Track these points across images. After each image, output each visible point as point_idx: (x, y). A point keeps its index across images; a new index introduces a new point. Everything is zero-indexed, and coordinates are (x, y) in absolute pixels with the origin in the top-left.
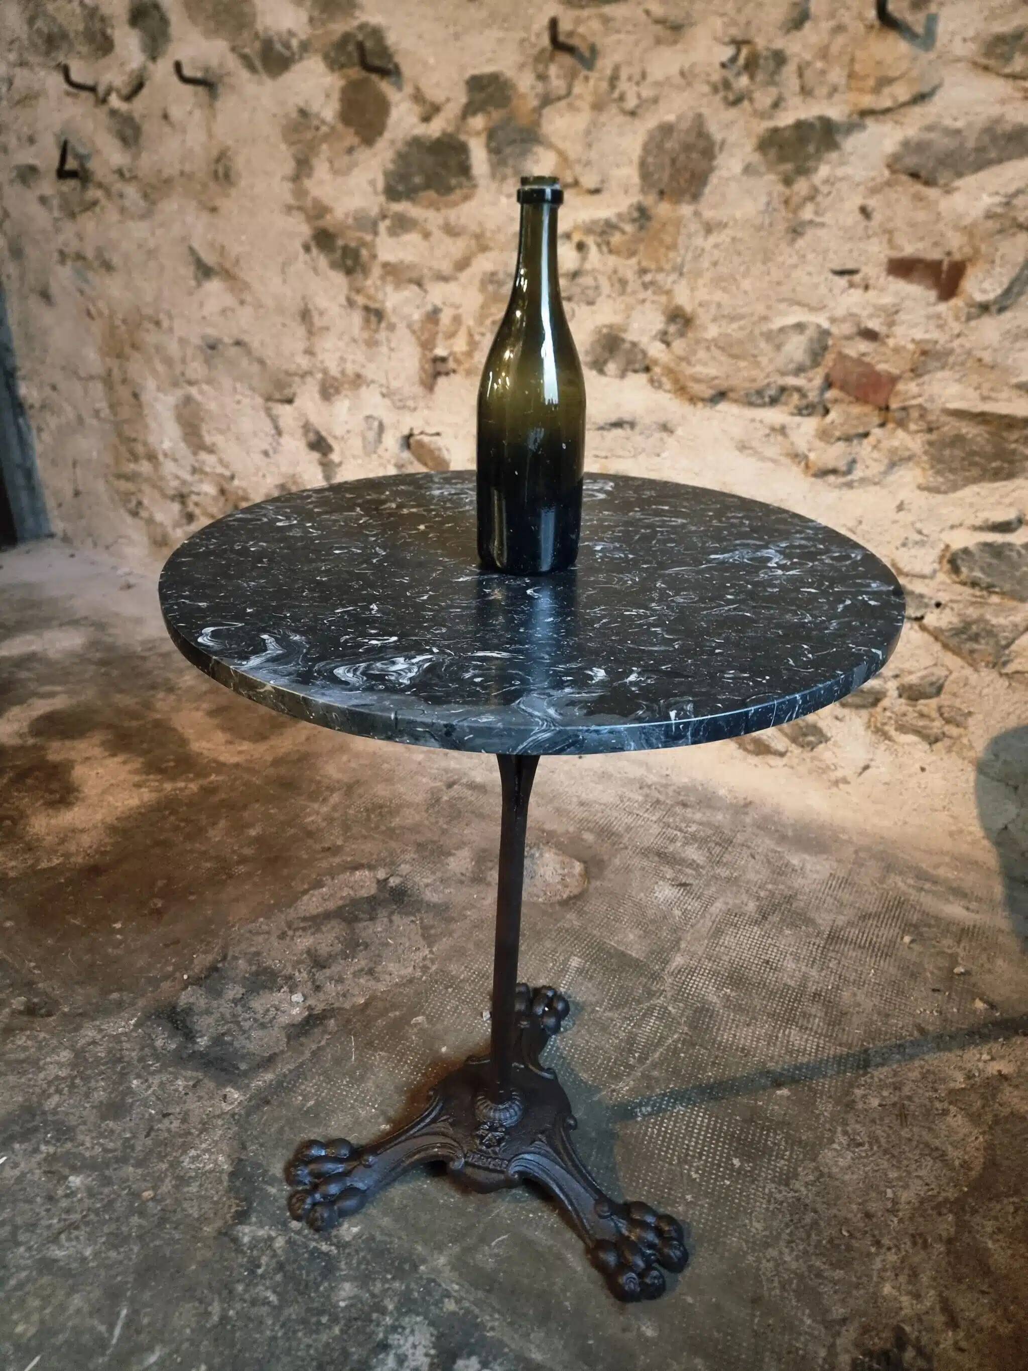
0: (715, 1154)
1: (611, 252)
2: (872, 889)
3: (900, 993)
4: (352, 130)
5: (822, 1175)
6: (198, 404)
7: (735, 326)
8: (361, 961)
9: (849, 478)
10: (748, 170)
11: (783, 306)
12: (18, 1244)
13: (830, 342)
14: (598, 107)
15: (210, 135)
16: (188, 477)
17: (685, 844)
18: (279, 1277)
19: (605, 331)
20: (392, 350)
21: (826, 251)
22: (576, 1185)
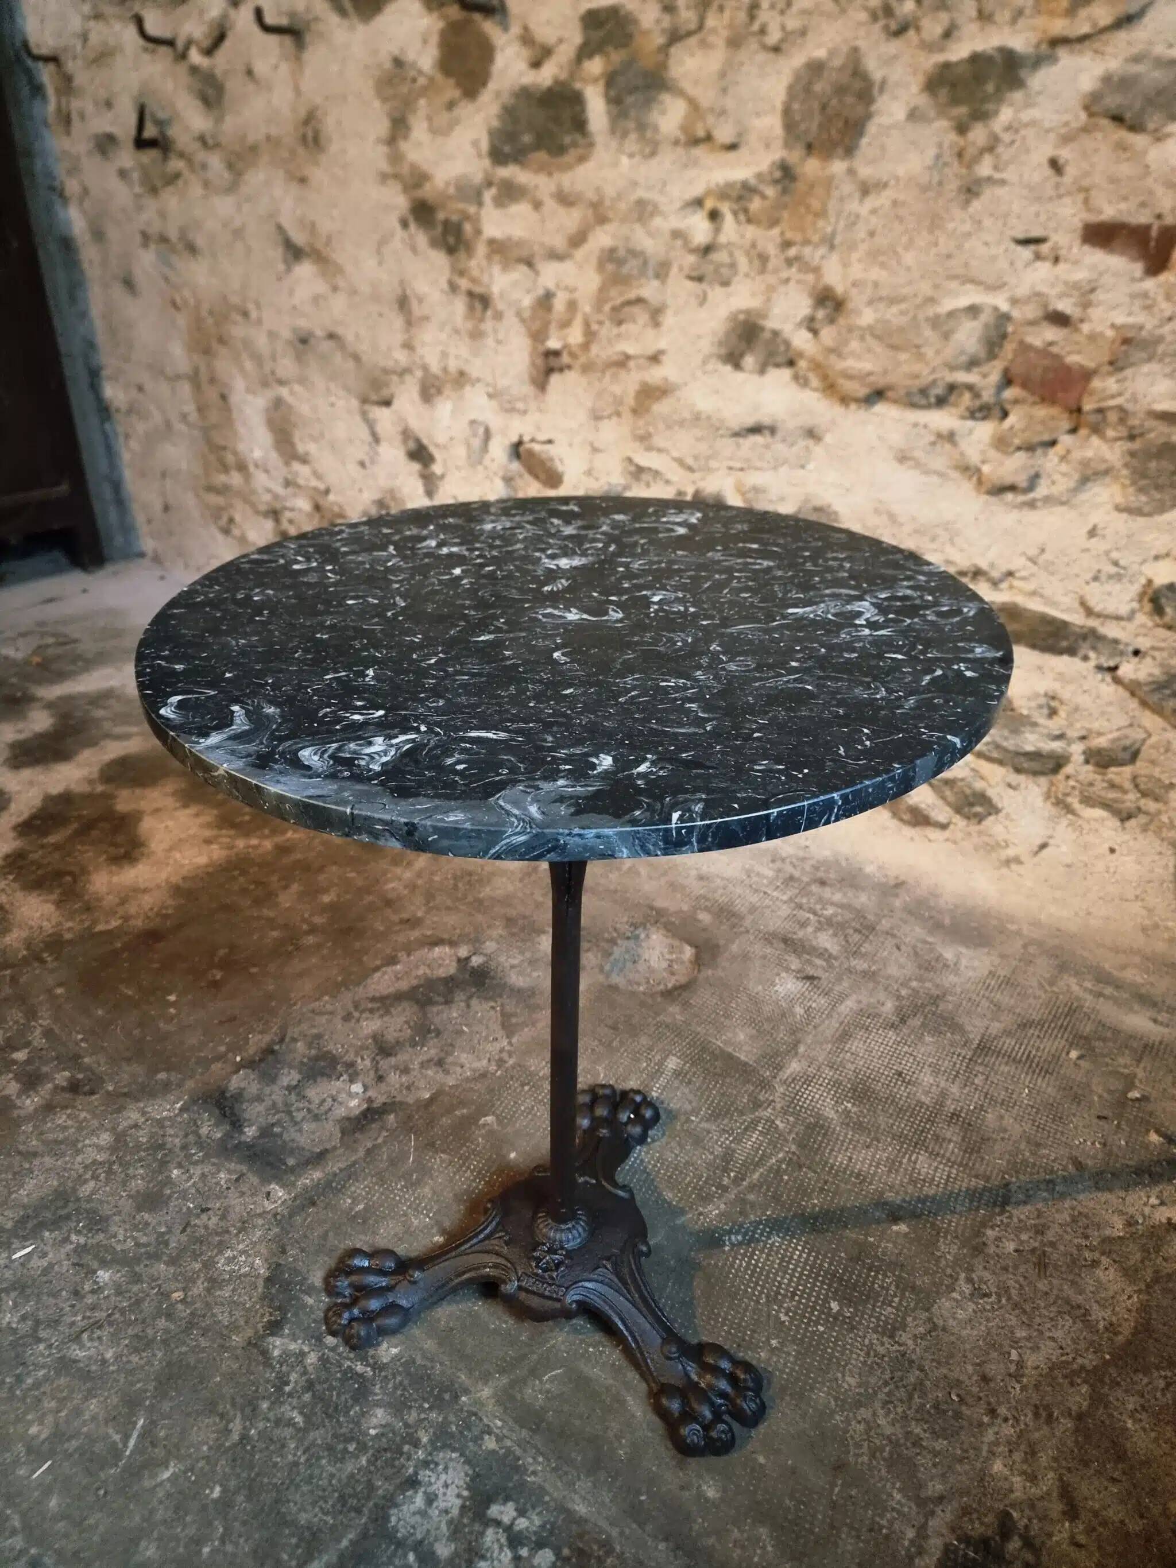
0: (810, 1295)
1: (749, 221)
2: (1038, 993)
3: (1058, 1118)
4: (452, 81)
5: (935, 1327)
6: (290, 407)
7: (894, 309)
8: (430, 1050)
9: (1031, 496)
10: (913, 115)
11: (953, 285)
12: (39, 1340)
13: (1010, 329)
14: (734, 43)
15: (297, 91)
16: (280, 490)
17: (818, 929)
18: (307, 1397)
19: (742, 317)
20: (499, 342)
21: (1006, 216)
22: (641, 1320)
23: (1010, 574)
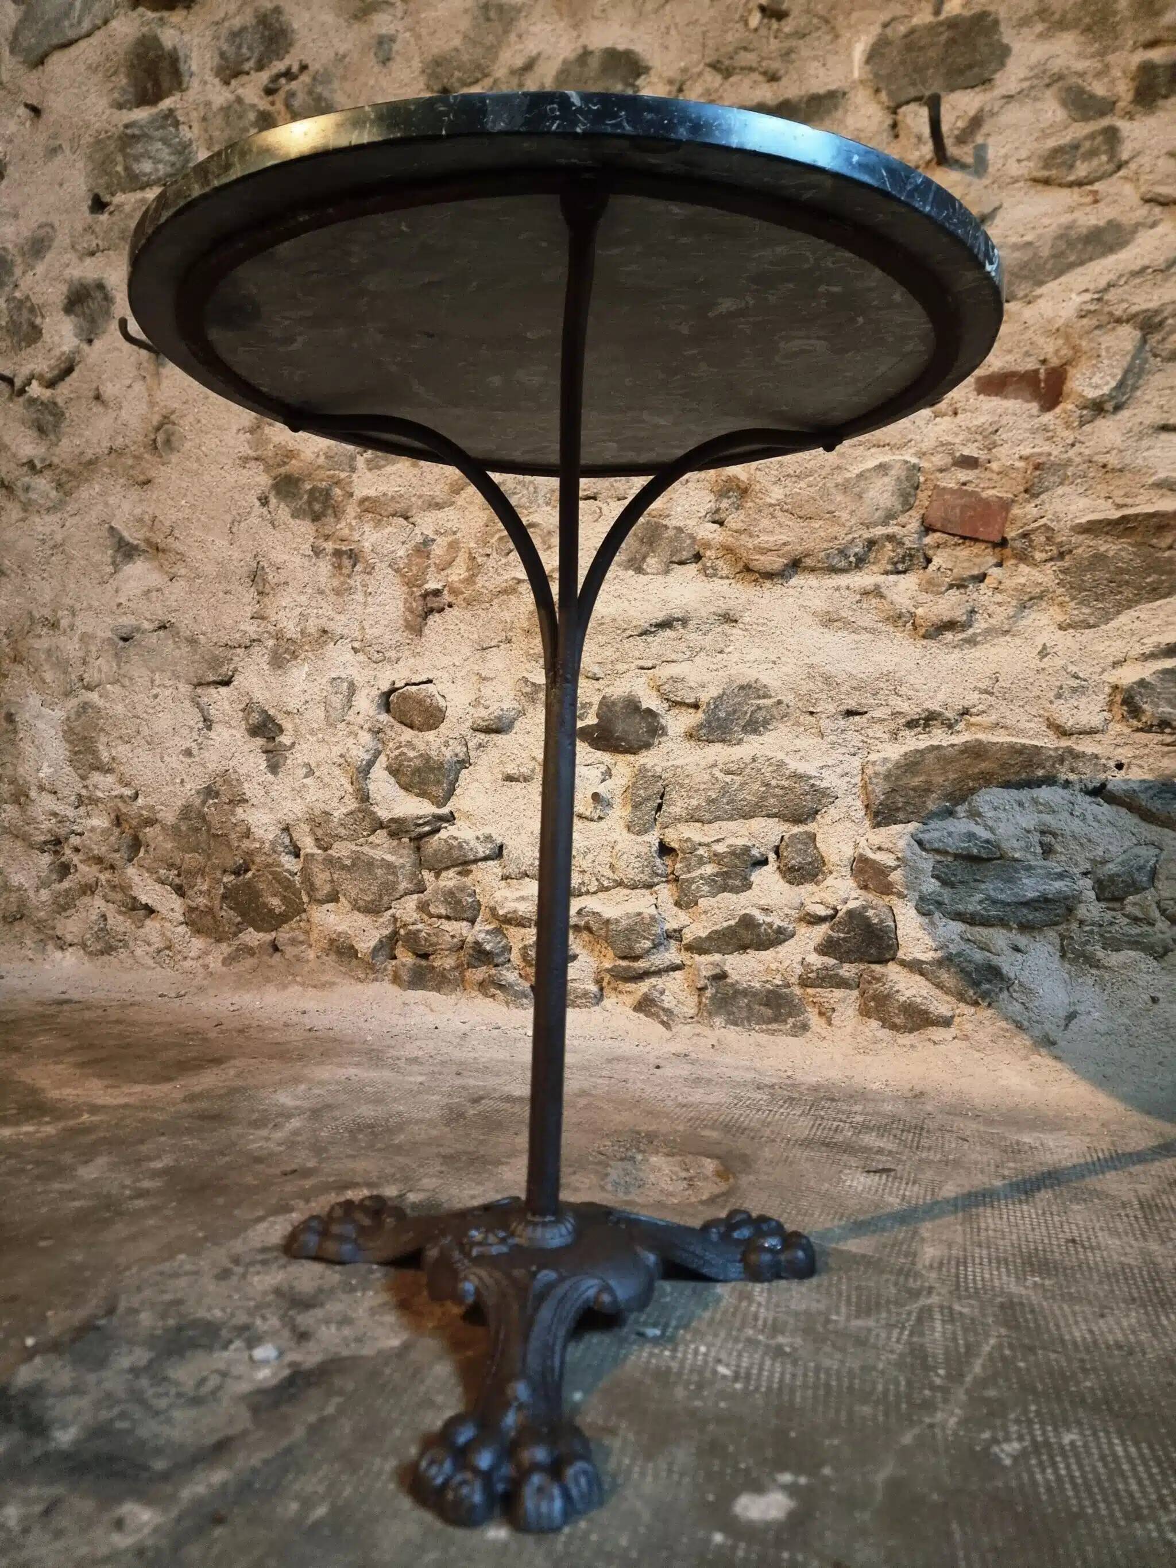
6: (98, 711)
9: (971, 631)
11: (859, 450)
13: (922, 479)
15: (152, 404)
17: (858, 1133)
20: (368, 595)
23: (965, 712)
